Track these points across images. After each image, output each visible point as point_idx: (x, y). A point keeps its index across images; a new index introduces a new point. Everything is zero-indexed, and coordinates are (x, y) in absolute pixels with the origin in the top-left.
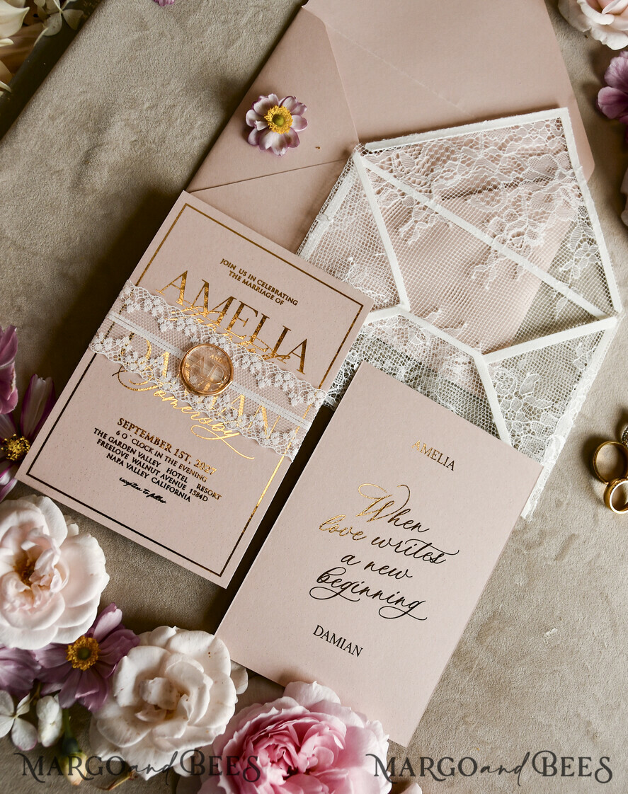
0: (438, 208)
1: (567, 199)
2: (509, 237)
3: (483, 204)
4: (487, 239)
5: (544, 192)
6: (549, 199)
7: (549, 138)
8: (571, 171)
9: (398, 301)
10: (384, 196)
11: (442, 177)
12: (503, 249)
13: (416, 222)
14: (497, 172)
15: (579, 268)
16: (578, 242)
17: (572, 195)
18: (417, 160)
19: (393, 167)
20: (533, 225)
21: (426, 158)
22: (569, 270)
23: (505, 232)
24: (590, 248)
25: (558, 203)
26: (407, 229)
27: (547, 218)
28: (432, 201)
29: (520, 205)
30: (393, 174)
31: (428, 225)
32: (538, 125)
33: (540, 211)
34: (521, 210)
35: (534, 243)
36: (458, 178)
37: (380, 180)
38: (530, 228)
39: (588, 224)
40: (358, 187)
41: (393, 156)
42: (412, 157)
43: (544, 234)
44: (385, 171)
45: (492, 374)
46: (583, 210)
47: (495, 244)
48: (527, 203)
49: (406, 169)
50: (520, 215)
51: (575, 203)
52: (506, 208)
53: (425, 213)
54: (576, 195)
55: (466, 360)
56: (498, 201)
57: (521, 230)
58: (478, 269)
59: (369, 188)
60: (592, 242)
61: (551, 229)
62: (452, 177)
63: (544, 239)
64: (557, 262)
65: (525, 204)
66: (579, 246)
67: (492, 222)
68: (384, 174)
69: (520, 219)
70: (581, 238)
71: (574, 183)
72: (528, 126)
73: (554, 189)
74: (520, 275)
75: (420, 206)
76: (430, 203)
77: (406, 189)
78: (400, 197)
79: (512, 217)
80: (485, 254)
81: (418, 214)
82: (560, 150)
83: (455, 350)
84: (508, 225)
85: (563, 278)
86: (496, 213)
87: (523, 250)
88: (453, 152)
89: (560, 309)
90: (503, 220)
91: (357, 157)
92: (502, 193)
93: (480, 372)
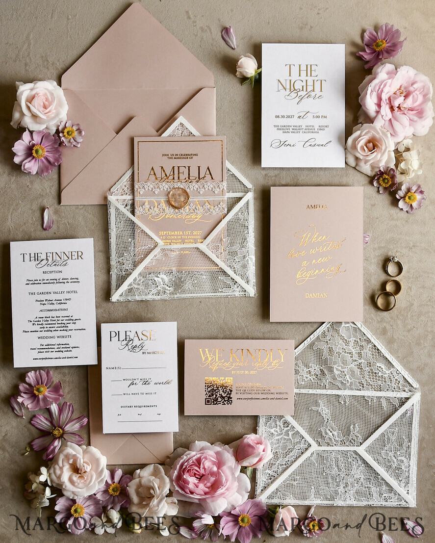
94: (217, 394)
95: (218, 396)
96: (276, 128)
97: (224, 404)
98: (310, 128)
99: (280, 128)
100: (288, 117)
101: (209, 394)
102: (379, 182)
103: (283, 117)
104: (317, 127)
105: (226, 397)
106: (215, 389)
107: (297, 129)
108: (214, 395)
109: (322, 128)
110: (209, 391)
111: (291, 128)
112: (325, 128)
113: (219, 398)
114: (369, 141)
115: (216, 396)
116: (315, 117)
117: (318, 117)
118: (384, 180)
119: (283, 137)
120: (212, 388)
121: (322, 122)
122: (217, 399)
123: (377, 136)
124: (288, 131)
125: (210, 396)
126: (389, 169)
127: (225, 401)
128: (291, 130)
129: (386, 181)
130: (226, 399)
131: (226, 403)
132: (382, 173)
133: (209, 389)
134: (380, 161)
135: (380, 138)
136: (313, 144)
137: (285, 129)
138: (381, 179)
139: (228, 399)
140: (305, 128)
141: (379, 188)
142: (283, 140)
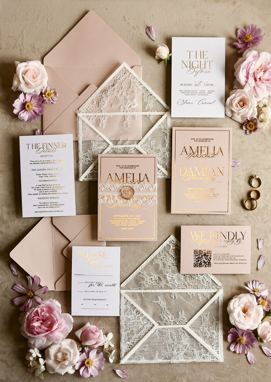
0: (106, 114)
1: (138, 88)
2: (128, 109)
3: (116, 105)
4: (122, 114)
5: (131, 90)
6: (133, 91)
7: (125, 74)
8: (135, 79)
9: (109, 144)
10: (91, 120)
11: (102, 105)
12: (128, 113)
13: (102, 121)
14: (115, 93)
15: (151, 104)
16: (147, 98)
17: (139, 86)
18: (94, 105)
19: (89, 111)
20: (132, 102)
21: (95, 102)
22: (149, 107)
23: (126, 108)
24: (151, 97)
25: (136, 91)
26: (101, 124)
27: (135, 97)
28: (103, 113)
29: (126, 99)
30: (90, 112)
31: (106, 120)
32: (120, 72)
33: (132, 96)
34: (127, 100)
35: (135, 106)
36: (107, 102)
37: (88, 116)
38: (132, 103)
39: (147, 91)
40: (83, 121)
41: (87, 108)
42: (92, 105)
43: (136, 102)
44: (87, 113)
45: (142, 148)
46: (144, 87)
47: (125, 114)
48: (128, 97)
49: (92, 109)
50: (127, 101)
51: (140, 87)
52: (123, 102)
53: (103, 117)
54: (140, 85)
55: (134, 148)
56: (120, 102)
57: (130, 105)
58: (124, 123)
59: (86, 120)
60: (151, 95)
61: (138, 100)
62: (105, 103)
63: (137, 104)
64: (144, 107)
65: (127, 97)
66: (148, 98)
67: (121, 108)
68: (88, 114)
69: (128, 102)
70: (147, 96)
71: (138, 82)
72: (117, 75)
73: (133, 88)
74: (136, 117)
75: (101, 116)
76: (103, 114)
77: (95, 114)
78: (95, 117)
79: (125, 104)
80: (124, 118)
81: (101, 119)
82: (129, 75)
83: (129, 148)
84: (126, 106)
85: (148, 110)
86: (121, 105)
87: (133, 110)
88: (101, 96)
89: (152, 119)
90: (124, 106)
91: (79, 115)
92: (119, 99)
93: (138, 149)
94: (201, 260)
95: (202, 261)
96: (181, 92)
97: (206, 267)
98: (202, 92)
99: (183, 92)
100: (189, 85)
101: (197, 260)
102: (247, 127)
103: (185, 85)
104: (207, 92)
105: (207, 262)
106: (200, 257)
107: (194, 93)
108: (200, 261)
109: (210, 92)
110: (196, 259)
111: (190, 92)
112: (212, 92)
113: (203, 263)
114: (240, 101)
115: (201, 261)
116: (206, 85)
117: (208, 85)
118: (250, 126)
119: (185, 98)
120: (199, 256)
121: (210, 88)
122: (202, 263)
123: (246, 97)
124: (189, 94)
125: (197, 262)
126: (253, 119)
127: (207, 265)
128: (190, 93)
129: (251, 126)
130: (207, 263)
131: (207, 266)
132: (248, 121)
133: (197, 257)
134: (247, 113)
135: (248, 99)
136: (204, 102)
137: (186, 93)
138: (248, 125)
139: (209, 264)
140: (199, 92)
141: (246, 131)
142: (185, 100)
